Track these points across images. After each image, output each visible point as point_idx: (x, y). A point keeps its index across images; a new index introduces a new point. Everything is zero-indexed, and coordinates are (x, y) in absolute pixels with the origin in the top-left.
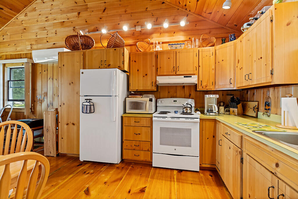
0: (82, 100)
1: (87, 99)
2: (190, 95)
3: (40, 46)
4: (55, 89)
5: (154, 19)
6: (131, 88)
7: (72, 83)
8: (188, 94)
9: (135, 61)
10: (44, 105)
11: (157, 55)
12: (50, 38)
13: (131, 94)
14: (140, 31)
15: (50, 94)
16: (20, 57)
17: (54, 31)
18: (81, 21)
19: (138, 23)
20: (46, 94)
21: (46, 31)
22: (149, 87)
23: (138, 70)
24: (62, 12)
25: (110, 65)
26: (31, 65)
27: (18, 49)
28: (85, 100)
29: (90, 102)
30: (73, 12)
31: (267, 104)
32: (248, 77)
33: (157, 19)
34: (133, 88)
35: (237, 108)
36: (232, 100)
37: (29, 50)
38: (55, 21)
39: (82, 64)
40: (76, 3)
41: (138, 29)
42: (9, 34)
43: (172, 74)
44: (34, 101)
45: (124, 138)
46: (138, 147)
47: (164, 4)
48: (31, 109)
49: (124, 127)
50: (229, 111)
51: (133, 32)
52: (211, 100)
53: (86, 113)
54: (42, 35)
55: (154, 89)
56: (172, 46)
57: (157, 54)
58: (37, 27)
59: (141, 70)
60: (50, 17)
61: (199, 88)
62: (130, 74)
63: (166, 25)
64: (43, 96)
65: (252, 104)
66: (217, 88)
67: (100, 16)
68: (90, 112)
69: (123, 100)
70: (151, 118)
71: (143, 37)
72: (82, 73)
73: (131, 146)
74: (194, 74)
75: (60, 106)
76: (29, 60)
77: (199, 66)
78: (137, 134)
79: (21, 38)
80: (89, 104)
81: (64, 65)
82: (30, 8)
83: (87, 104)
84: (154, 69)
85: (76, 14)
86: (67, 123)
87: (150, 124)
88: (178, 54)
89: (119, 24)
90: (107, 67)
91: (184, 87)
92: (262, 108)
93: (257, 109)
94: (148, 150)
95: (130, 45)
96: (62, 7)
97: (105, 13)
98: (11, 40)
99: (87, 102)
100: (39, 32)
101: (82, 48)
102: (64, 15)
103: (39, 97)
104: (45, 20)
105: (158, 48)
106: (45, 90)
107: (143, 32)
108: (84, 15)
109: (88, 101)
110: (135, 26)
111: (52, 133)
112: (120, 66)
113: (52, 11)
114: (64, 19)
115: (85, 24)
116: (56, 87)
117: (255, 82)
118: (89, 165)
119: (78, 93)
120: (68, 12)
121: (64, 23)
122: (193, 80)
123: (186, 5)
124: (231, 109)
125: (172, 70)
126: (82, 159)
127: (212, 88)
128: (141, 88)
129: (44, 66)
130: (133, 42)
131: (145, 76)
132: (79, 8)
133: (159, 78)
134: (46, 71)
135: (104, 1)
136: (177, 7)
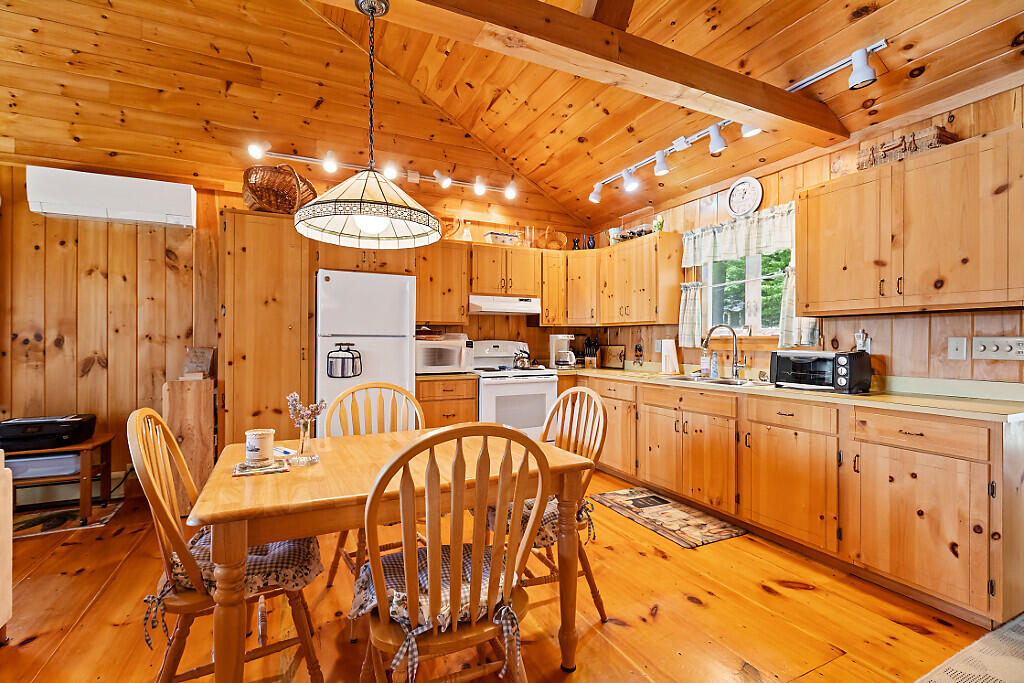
1: (341, 344)
2: (518, 334)
5: (448, 166)
7: (274, 300)
8: (514, 333)
9: (424, 259)
11: (470, 253)
13: (424, 333)
14: (418, 185)
19: (412, 165)
22: (456, 318)
23: (431, 279)
24: (155, 57)
25: (385, 264)
28: (337, 345)
29: (349, 349)
31: (639, 349)
32: (625, 310)
33: (455, 166)
35: (595, 355)
36: (588, 344)
39: (306, 251)
40: (217, 50)
41: (413, 178)
43: (500, 293)
47: (468, 139)
50: (583, 362)
52: (560, 343)
53: (343, 377)
55: (465, 320)
57: (471, 251)
59: (439, 279)
61: (543, 323)
63: (479, 188)
65: (616, 350)
66: (572, 322)
68: (354, 374)
70: (478, 381)
74: (535, 297)
75: (230, 363)
77: (543, 283)
78: (448, 416)
80: (348, 355)
81: (244, 249)
83: (342, 355)
84: (465, 279)
85: (216, 82)
86: (256, 410)
87: (474, 393)
88: (509, 255)
90: (379, 269)
91: (507, 317)
92: (631, 354)
93: (623, 357)
96: (155, 41)
97: (319, 110)
99: (340, 350)
105: (466, 236)
107: (423, 187)
109: (344, 348)
110: (404, 168)
111: (200, 445)
112: (410, 269)
117: (633, 319)
119: (293, 328)
122: (533, 307)
123: (514, 159)
124: (587, 359)
125: (499, 286)
127: (561, 322)
129: (62, 228)
131: (447, 293)
132: (229, 68)
133: (474, 300)
134: (71, 244)
135: (318, 80)
136: (494, 154)
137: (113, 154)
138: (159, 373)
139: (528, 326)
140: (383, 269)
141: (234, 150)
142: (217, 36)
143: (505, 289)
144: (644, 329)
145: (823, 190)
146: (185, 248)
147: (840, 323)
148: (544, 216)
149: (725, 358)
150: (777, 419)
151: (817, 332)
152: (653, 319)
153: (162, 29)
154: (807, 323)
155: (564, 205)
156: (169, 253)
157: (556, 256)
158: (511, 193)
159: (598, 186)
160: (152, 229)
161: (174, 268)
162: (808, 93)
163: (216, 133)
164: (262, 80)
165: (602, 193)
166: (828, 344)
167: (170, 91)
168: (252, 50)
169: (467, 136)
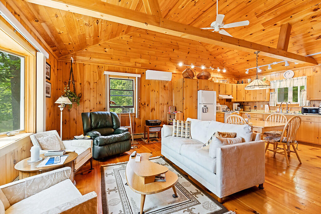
16: (125, 70)
25: (209, 88)
28: (204, 106)
31: (255, 107)
32: (255, 98)
33: (213, 65)
36: (241, 106)
40: (172, 43)
52: (235, 106)
53: (205, 112)
57: (219, 85)
61: (232, 101)
63: (218, 70)
65: (248, 107)
66: (238, 101)
74: (231, 95)
75: (185, 109)
77: (232, 91)
81: (187, 86)
84: (218, 91)
85: (172, 50)
88: (226, 85)
90: (208, 90)
91: (222, 99)
92: (253, 108)
93: (250, 108)
97: (189, 54)
117: (257, 100)
122: (230, 97)
123: (225, 63)
127: (236, 101)
132: (173, 46)
133: (220, 96)
134: (149, 85)
135: (188, 47)
136: (220, 62)
137: (155, 66)
138: (163, 112)
139: (226, 101)
141: (175, 64)
142: (172, 40)
143: (225, 93)
144: (257, 102)
145: (314, 76)
146: (167, 85)
147: (315, 101)
148: (229, 75)
149: (283, 109)
150: (307, 120)
151: (310, 103)
152: (264, 100)
153: (163, 39)
154: (308, 101)
155: (234, 73)
156: (164, 86)
157: (235, 85)
158: (224, 71)
159: (248, 70)
160: (162, 81)
161: (165, 89)
162: (311, 57)
163: (172, 61)
164: (179, 48)
165: (249, 72)
166: (312, 106)
167: (164, 52)
168: (177, 42)
169: (215, 58)
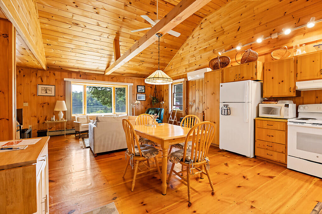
0: (221, 105)
1: (225, 105)
3: (191, 68)
4: (200, 98)
5: (295, 21)
6: (265, 95)
7: (214, 93)
9: (269, 70)
10: (194, 108)
11: (296, 61)
12: (197, 61)
13: (264, 101)
14: (277, 38)
15: (197, 101)
16: (179, 78)
17: (199, 56)
18: (219, 44)
19: (275, 31)
20: (195, 101)
21: (195, 57)
22: (286, 93)
23: (273, 78)
24: (205, 40)
25: (243, 77)
26: (186, 82)
27: (179, 72)
29: (227, 107)
30: (213, 39)
33: (299, 19)
34: (267, 95)
37: (185, 72)
38: (201, 49)
39: (221, 79)
40: (215, 31)
41: (275, 36)
42: (174, 64)
43: (318, 77)
44: (187, 106)
45: (257, 138)
46: (270, 147)
47: (308, 2)
48: (186, 111)
49: (257, 129)
51: (269, 41)
54: (192, 60)
55: (294, 95)
56: (319, 47)
58: (189, 56)
60: (197, 47)
62: (264, 82)
64: (193, 102)
67: (235, 35)
68: (227, 114)
69: (256, 106)
70: (286, 123)
71: (280, 43)
72: (222, 86)
73: (264, 146)
75: (206, 109)
76: (185, 79)
78: (270, 136)
79: (180, 66)
80: (226, 108)
81: (208, 81)
82: (185, 44)
83: (225, 108)
85: (215, 39)
87: (285, 128)
89: (253, 37)
90: (241, 79)
94: (282, 152)
95: (265, 54)
96: (205, 37)
97: (239, 31)
98: (175, 67)
100: (190, 59)
101: (221, 67)
102: (207, 43)
103: (190, 103)
104: (194, 50)
105: (299, 52)
106: (194, 99)
107: (280, 38)
108: (221, 38)
109: (226, 106)
110: (271, 34)
112: (253, 77)
113: (199, 42)
114: (207, 45)
115: (222, 45)
116: (201, 96)
118: (226, 153)
119: (218, 101)
120: (210, 40)
121: (207, 48)
125: (318, 73)
126: (221, 148)
128: (276, 95)
129: (194, 82)
130: (268, 50)
131: (281, 83)
132: (218, 34)
134: (195, 85)
135: (238, 22)
137: (200, 65)
140: (243, 79)
142: (215, 28)
163: (215, 52)
164: (224, 32)
168: (222, 25)
